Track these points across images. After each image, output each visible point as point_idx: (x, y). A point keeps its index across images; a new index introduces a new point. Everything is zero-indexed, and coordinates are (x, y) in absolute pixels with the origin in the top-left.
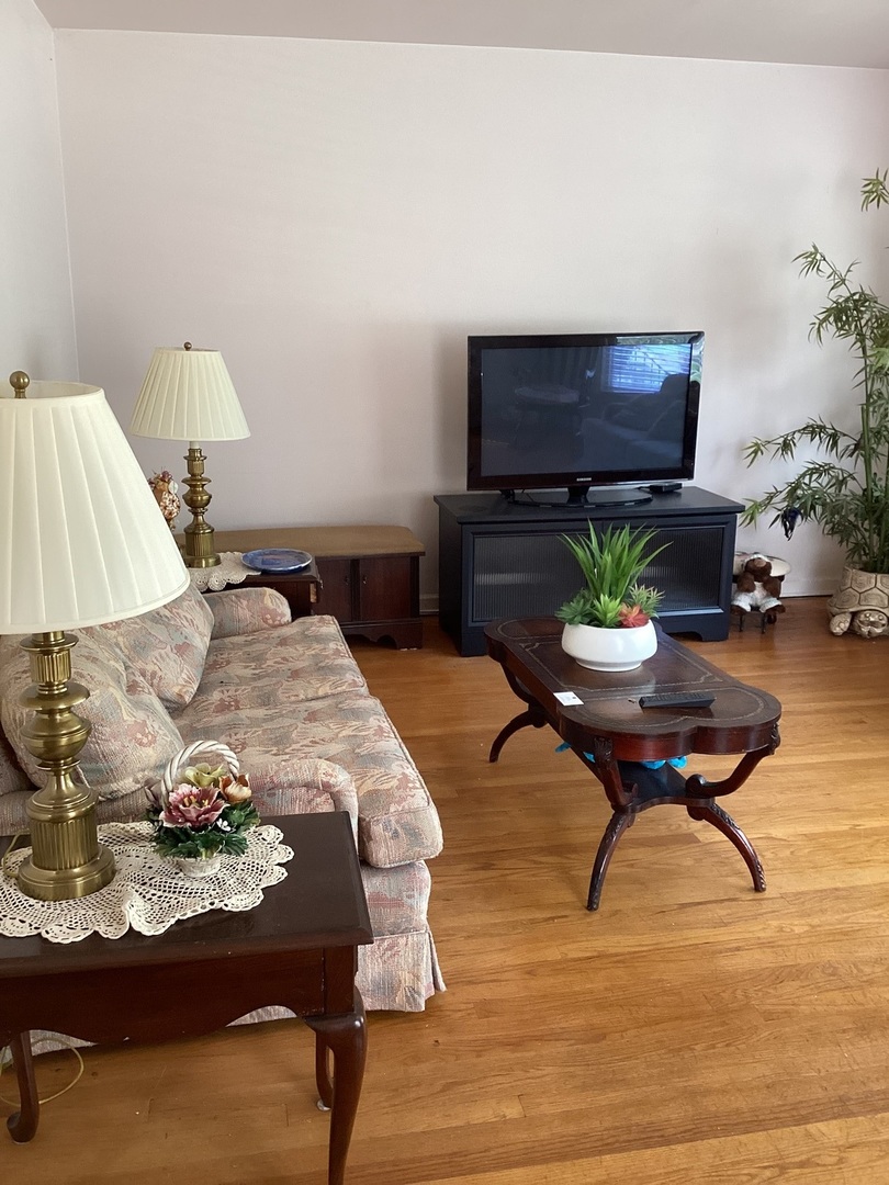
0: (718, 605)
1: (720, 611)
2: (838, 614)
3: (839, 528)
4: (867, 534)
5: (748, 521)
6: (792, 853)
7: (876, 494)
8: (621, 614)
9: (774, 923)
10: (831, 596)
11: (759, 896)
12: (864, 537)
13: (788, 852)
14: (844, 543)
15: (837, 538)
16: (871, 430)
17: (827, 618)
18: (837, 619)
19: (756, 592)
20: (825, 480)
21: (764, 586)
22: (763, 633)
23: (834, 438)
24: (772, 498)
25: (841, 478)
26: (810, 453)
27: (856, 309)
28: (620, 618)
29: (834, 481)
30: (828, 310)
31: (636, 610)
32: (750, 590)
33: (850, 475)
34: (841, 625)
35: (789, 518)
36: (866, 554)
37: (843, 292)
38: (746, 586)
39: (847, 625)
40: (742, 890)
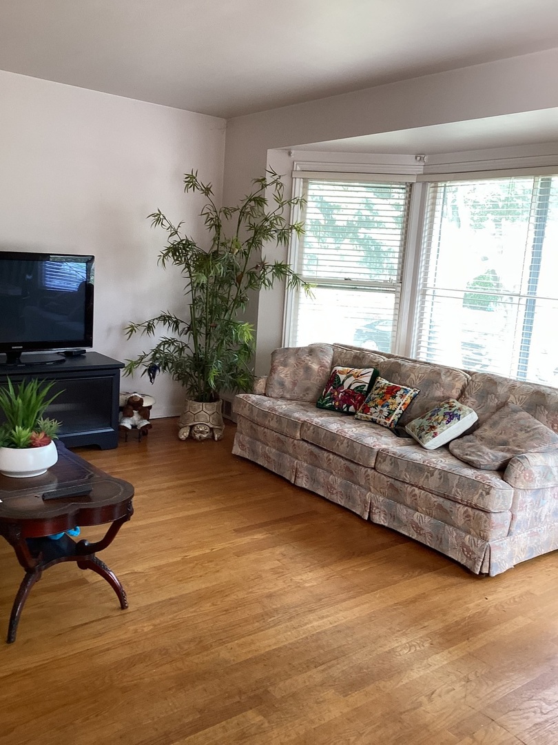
0: (111, 426)
1: (112, 430)
2: (183, 427)
3: (182, 377)
4: (197, 380)
5: (128, 373)
6: (146, 580)
7: (200, 356)
8: (31, 438)
9: (132, 628)
10: (179, 417)
11: (124, 612)
12: (195, 382)
13: (143, 581)
14: (185, 385)
15: (181, 382)
16: (196, 319)
17: (177, 430)
18: (182, 431)
19: (134, 417)
20: (172, 348)
21: (139, 413)
22: (140, 442)
23: (177, 323)
24: (142, 359)
25: (181, 347)
26: (163, 332)
27: (184, 249)
28: (30, 441)
29: (177, 349)
30: (169, 248)
31: (42, 435)
32: (131, 415)
33: (186, 345)
34: (184, 434)
35: (152, 371)
36: (197, 391)
37: (176, 238)
38: (129, 414)
39: (188, 433)
40: (114, 609)
